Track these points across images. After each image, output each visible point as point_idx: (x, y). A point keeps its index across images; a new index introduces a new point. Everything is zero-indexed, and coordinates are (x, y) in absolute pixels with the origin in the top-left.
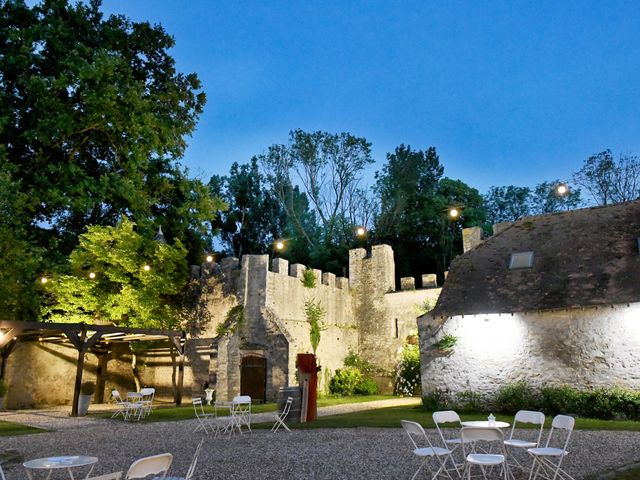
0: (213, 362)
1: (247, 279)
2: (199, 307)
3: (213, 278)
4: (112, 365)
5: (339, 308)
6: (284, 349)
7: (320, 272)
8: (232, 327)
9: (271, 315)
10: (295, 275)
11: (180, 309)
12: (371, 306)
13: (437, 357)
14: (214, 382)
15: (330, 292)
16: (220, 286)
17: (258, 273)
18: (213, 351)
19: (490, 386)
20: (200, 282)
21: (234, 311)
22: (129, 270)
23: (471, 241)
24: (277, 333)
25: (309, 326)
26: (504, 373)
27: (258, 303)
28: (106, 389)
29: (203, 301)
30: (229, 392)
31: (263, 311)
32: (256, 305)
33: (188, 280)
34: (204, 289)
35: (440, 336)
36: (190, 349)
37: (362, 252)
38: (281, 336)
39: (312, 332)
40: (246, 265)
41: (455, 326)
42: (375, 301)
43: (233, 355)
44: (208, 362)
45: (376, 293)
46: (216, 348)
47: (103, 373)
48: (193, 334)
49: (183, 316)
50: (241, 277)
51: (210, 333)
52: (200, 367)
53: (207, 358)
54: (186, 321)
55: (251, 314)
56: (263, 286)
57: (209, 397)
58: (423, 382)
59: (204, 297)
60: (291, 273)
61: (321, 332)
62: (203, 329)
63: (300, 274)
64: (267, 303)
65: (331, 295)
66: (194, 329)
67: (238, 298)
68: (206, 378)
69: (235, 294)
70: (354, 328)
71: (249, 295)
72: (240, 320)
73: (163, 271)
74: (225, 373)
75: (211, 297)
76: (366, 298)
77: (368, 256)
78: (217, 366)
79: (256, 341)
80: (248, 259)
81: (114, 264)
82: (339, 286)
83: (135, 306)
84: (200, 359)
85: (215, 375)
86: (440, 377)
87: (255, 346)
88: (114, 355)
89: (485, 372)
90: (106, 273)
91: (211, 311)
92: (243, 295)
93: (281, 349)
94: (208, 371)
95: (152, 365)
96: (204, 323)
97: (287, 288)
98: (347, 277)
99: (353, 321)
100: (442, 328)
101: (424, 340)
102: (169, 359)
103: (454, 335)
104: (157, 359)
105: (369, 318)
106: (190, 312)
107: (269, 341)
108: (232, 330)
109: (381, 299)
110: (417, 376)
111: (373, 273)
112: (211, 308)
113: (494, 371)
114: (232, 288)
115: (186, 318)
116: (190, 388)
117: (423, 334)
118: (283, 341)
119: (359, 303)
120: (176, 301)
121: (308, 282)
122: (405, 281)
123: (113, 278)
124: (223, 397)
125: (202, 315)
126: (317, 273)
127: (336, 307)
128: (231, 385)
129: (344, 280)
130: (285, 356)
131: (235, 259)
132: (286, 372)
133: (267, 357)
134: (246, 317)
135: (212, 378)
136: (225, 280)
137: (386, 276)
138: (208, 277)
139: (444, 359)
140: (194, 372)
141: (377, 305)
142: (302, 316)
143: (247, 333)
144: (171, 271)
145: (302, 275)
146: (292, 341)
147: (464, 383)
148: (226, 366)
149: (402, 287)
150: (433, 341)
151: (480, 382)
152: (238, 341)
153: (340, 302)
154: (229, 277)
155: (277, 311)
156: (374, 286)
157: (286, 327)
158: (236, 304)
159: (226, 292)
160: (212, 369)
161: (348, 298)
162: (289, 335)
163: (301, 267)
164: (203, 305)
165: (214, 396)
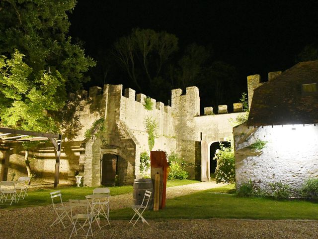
0: (82, 157)
1: (107, 101)
2: (73, 120)
3: (84, 100)
4: (13, 158)
5: (165, 125)
6: (133, 149)
7: (155, 100)
8: (96, 133)
9: (124, 126)
10: (139, 101)
11: (61, 122)
12: (185, 124)
13: (248, 156)
14: (83, 171)
15: (161, 114)
16: (88, 106)
17: (115, 97)
18: (82, 149)
19: (292, 179)
20: (75, 103)
21: (98, 122)
22: (21, 90)
23: (253, 83)
24: (127, 138)
25: (148, 135)
26: (303, 169)
27: (115, 117)
28: (9, 173)
29: (77, 116)
30: (93, 178)
31: (118, 123)
32: (113, 119)
33: (67, 102)
34: (77, 108)
35: (252, 141)
36: (67, 148)
37: (180, 91)
38: (131, 140)
39: (150, 139)
40: (107, 92)
41: (264, 133)
42: (188, 122)
43: (96, 152)
44: (78, 157)
45: (188, 116)
46: (85, 147)
47: (6, 163)
48: (69, 138)
49: (63, 126)
50: (103, 99)
51: (80, 138)
52: (73, 160)
53: (78, 154)
54: (65, 130)
55: (109, 125)
56: (118, 106)
57: (79, 182)
58: (237, 174)
59: (77, 113)
60: (137, 99)
61: (155, 139)
62: (76, 135)
63: (142, 101)
64: (121, 118)
65: (161, 117)
66: (71, 135)
67: (101, 114)
68: (77, 168)
69: (99, 111)
70: (174, 137)
71: (109, 112)
72: (102, 129)
73: (47, 93)
74: (91, 165)
75: (82, 113)
76: (182, 120)
77: (184, 93)
78: (85, 160)
79: (113, 143)
80: (108, 87)
81: (9, 85)
82: (166, 111)
83: (24, 115)
84: (74, 155)
85: (83, 166)
86: (251, 171)
87: (112, 146)
88: (15, 151)
89: (288, 168)
90: (4, 92)
91: (82, 123)
92: (104, 111)
93: (131, 149)
94: (79, 163)
95: (43, 158)
96: (77, 131)
97: (134, 109)
98: (170, 106)
99: (173, 133)
100: (253, 135)
101: (239, 143)
102: (53, 155)
103: (263, 140)
104: (45, 155)
105: (184, 132)
106: (67, 124)
107: (122, 143)
108: (96, 135)
109: (192, 120)
110: (232, 170)
111: (187, 104)
112: (82, 121)
113: (296, 168)
114: (96, 107)
115: (65, 127)
116: (67, 174)
117: (238, 140)
118: (132, 143)
119: (177, 123)
120: (58, 116)
121: (147, 106)
122: (207, 109)
123: (8, 95)
124: (88, 181)
125: (75, 126)
126: (153, 101)
127: (164, 124)
128: (94, 173)
129: (168, 107)
130: (133, 154)
131: (99, 88)
132: (134, 165)
133: (120, 154)
134: (106, 127)
135: (81, 168)
136: (92, 102)
137: (195, 106)
138: (80, 100)
139: (254, 158)
140: (70, 163)
141: (189, 124)
142: (143, 128)
143: (106, 137)
144: (53, 93)
145: (144, 101)
146: (138, 143)
147: (271, 176)
148: (91, 159)
149: (205, 113)
150: (246, 144)
151: (284, 175)
152: (100, 143)
153: (166, 121)
154: (95, 100)
155: (128, 124)
156: (188, 112)
157: (134, 134)
158: (99, 117)
159: (92, 110)
160: (81, 162)
161: (171, 119)
162: (136, 140)
163: (143, 96)
164: (76, 119)
165: (82, 181)
